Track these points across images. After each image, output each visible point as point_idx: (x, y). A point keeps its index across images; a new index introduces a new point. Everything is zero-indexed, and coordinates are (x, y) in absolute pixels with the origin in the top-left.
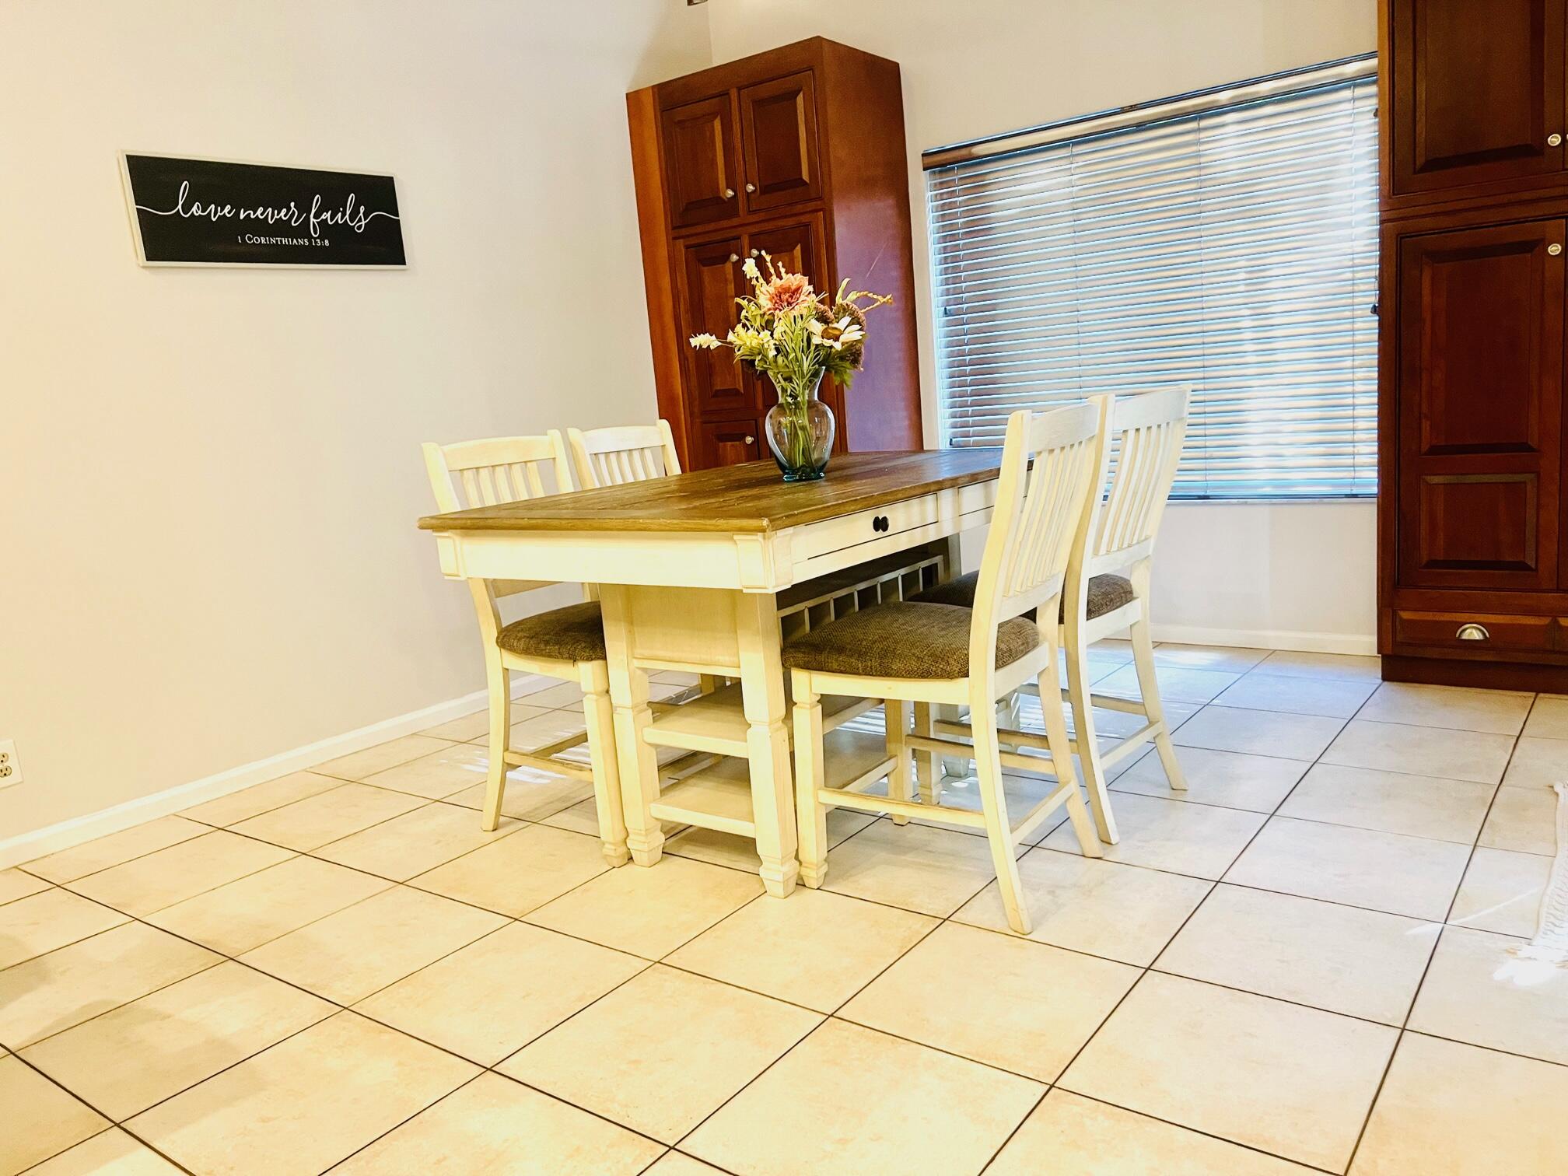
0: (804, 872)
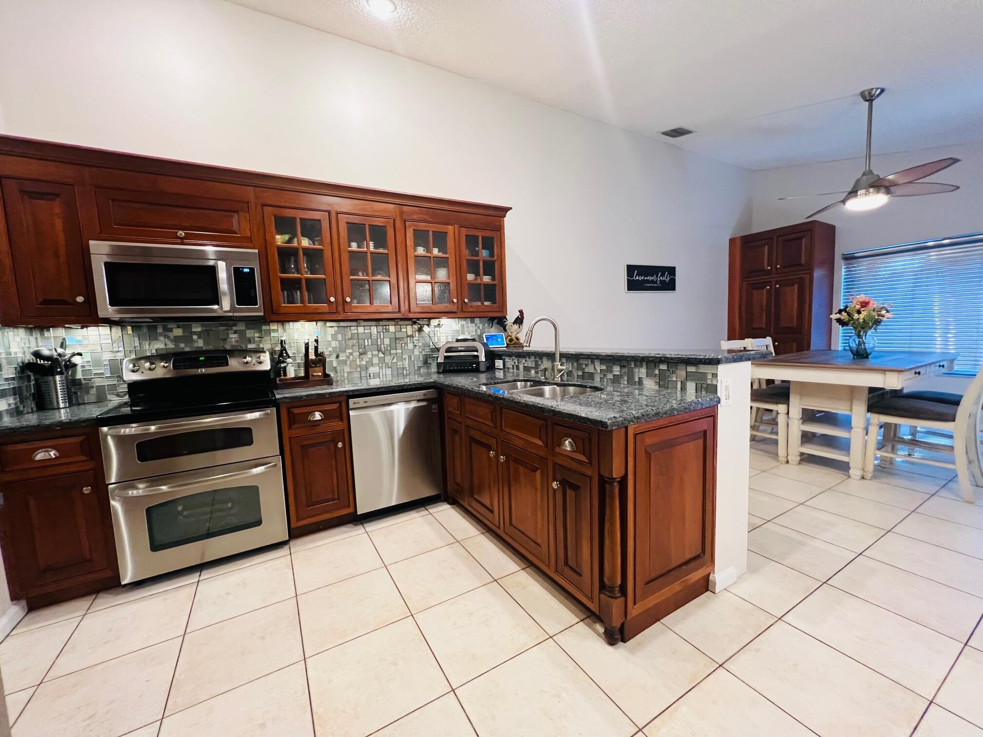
0: (865, 474)
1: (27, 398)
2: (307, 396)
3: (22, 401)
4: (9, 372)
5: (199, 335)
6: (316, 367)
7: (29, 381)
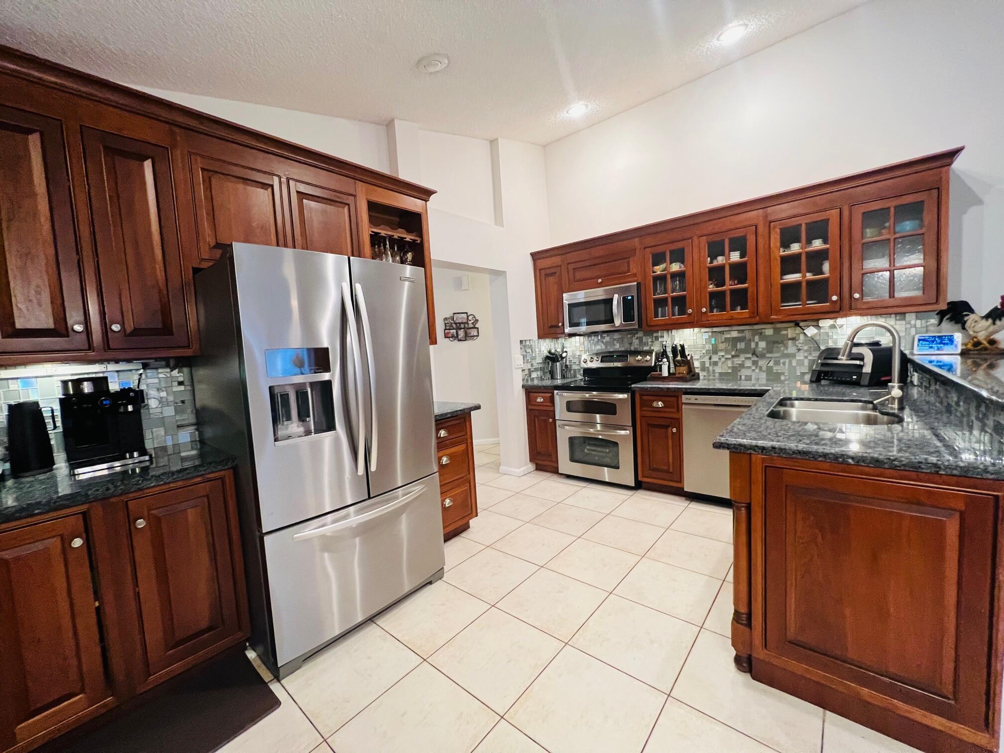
1: (546, 372)
2: (651, 388)
3: (544, 374)
4: (539, 360)
5: (618, 340)
6: (680, 366)
7: (548, 365)
